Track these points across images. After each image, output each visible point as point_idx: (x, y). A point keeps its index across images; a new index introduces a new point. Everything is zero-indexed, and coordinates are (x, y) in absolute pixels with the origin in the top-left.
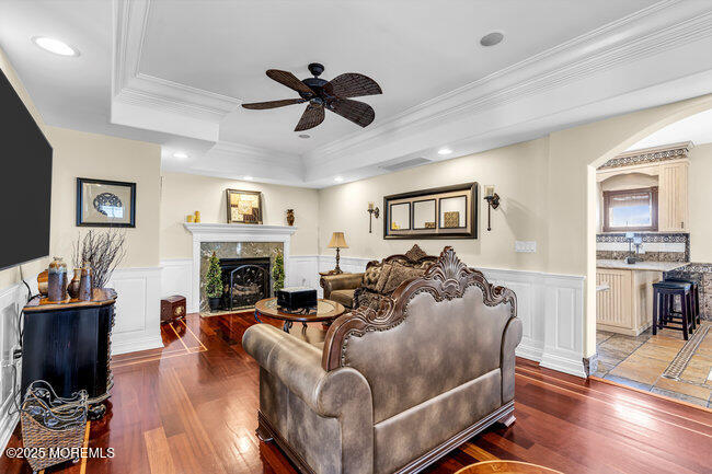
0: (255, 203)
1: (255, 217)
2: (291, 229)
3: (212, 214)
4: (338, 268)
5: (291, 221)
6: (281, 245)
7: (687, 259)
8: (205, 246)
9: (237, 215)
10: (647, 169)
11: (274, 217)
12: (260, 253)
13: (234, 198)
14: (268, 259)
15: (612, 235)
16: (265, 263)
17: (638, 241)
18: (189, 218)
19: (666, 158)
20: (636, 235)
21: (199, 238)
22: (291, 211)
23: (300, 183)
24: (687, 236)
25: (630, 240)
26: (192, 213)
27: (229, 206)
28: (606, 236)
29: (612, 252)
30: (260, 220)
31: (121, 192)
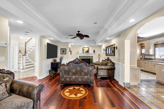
0: (87, 49)
2: (94, 54)
3: (81, 52)
4: (99, 61)
5: (94, 52)
6: (92, 57)
8: (80, 57)
9: (84, 51)
11: (91, 51)
13: (84, 49)
14: (90, 59)
16: (89, 60)
18: (77, 52)
21: (79, 55)
22: (94, 50)
23: (95, 45)
26: (78, 52)
27: (83, 50)
30: (88, 52)
31: (65, 50)
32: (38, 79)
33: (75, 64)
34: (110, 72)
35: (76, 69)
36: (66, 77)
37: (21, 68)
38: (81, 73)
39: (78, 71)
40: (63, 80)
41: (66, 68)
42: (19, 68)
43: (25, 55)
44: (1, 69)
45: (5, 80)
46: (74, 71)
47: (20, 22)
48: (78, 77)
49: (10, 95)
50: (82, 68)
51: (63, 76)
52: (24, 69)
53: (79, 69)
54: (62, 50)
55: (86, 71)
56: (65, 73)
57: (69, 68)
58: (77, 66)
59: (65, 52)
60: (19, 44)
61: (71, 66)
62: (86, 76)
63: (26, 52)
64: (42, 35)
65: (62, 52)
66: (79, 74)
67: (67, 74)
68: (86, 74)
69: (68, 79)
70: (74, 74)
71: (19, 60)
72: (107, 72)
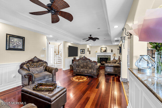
0: (105, 49)
1: (105, 51)
2: (112, 53)
3: (99, 51)
5: (112, 51)
6: (110, 56)
8: (98, 56)
9: (102, 51)
11: (109, 51)
12: (106, 57)
13: (102, 48)
14: (108, 58)
21: (97, 55)
22: (112, 50)
23: (111, 45)
26: (96, 51)
27: (101, 50)
30: (106, 52)
31: (83, 50)
32: (63, 70)
33: (83, 60)
34: (116, 69)
35: (84, 64)
36: (77, 69)
37: (55, 63)
38: (86, 67)
39: (85, 65)
40: (75, 71)
41: (77, 63)
42: (54, 63)
43: (58, 54)
44: (43, 60)
45: (44, 65)
46: (82, 65)
47: (51, 36)
48: (85, 70)
49: (45, 71)
50: (87, 64)
51: (75, 69)
52: (57, 64)
53: (85, 64)
54: (81, 50)
55: (90, 66)
56: (76, 67)
57: (79, 63)
58: (84, 62)
59: (84, 52)
60: (55, 47)
61: (80, 62)
62: (90, 70)
63: (59, 53)
64: (65, 41)
65: (81, 52)
66: (85, 68)
67: (78, 67)
68: (90, 68)
69: (78, 71)
70: (82, 68)
71: (54, 58)
72: (113, 69)
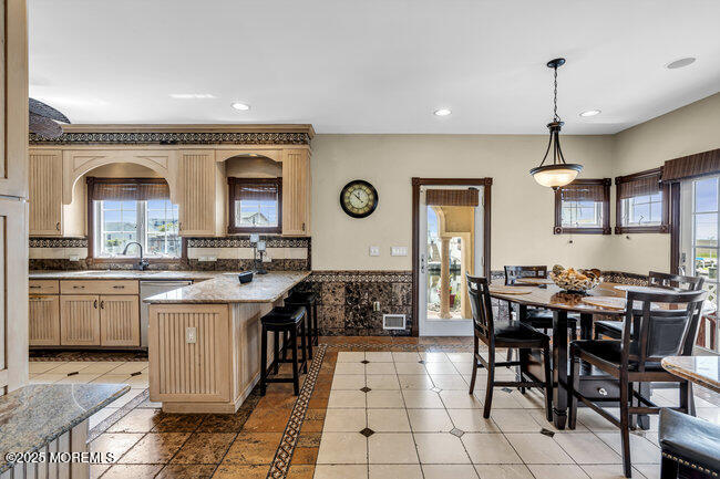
7: (309, 268)
10: (271, 152)
15: (238, 239)
17: (261, 246)
19: (289, 142)
20: (262, 238)
24: (309, 239)
25: (254, 245)
28: (232, 239)
29: (238, 261)
